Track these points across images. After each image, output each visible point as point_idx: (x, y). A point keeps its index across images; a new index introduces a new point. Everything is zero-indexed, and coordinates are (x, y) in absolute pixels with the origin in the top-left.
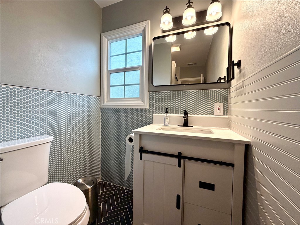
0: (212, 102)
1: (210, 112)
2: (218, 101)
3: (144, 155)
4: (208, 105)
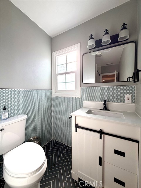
0: (123, 94)
1: (122, 101)
2: (128, 94)
3: (78, 129)
4: (120, 96)
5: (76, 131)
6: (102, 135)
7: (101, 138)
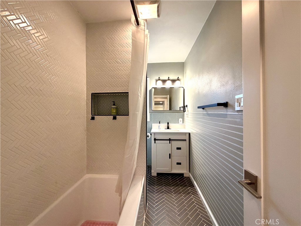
0: (178, 118)
1: (177, 122)
3: (156, 141)
5: (155, 143)
6: (171, 141)
7: (170, 143)
